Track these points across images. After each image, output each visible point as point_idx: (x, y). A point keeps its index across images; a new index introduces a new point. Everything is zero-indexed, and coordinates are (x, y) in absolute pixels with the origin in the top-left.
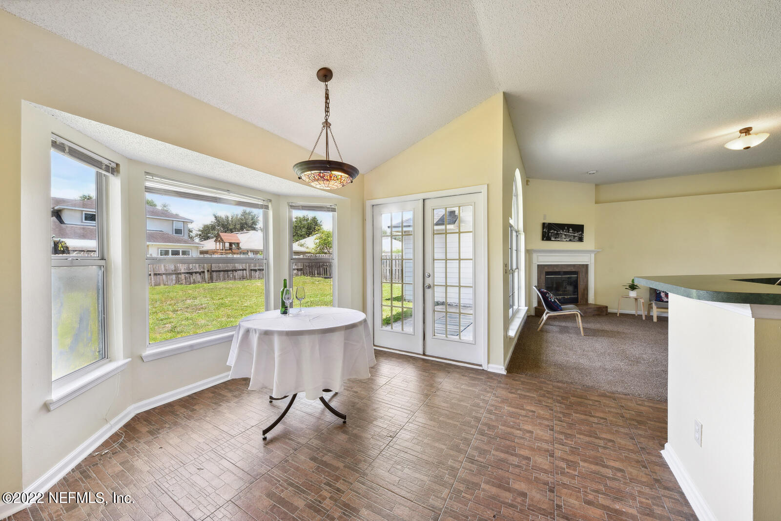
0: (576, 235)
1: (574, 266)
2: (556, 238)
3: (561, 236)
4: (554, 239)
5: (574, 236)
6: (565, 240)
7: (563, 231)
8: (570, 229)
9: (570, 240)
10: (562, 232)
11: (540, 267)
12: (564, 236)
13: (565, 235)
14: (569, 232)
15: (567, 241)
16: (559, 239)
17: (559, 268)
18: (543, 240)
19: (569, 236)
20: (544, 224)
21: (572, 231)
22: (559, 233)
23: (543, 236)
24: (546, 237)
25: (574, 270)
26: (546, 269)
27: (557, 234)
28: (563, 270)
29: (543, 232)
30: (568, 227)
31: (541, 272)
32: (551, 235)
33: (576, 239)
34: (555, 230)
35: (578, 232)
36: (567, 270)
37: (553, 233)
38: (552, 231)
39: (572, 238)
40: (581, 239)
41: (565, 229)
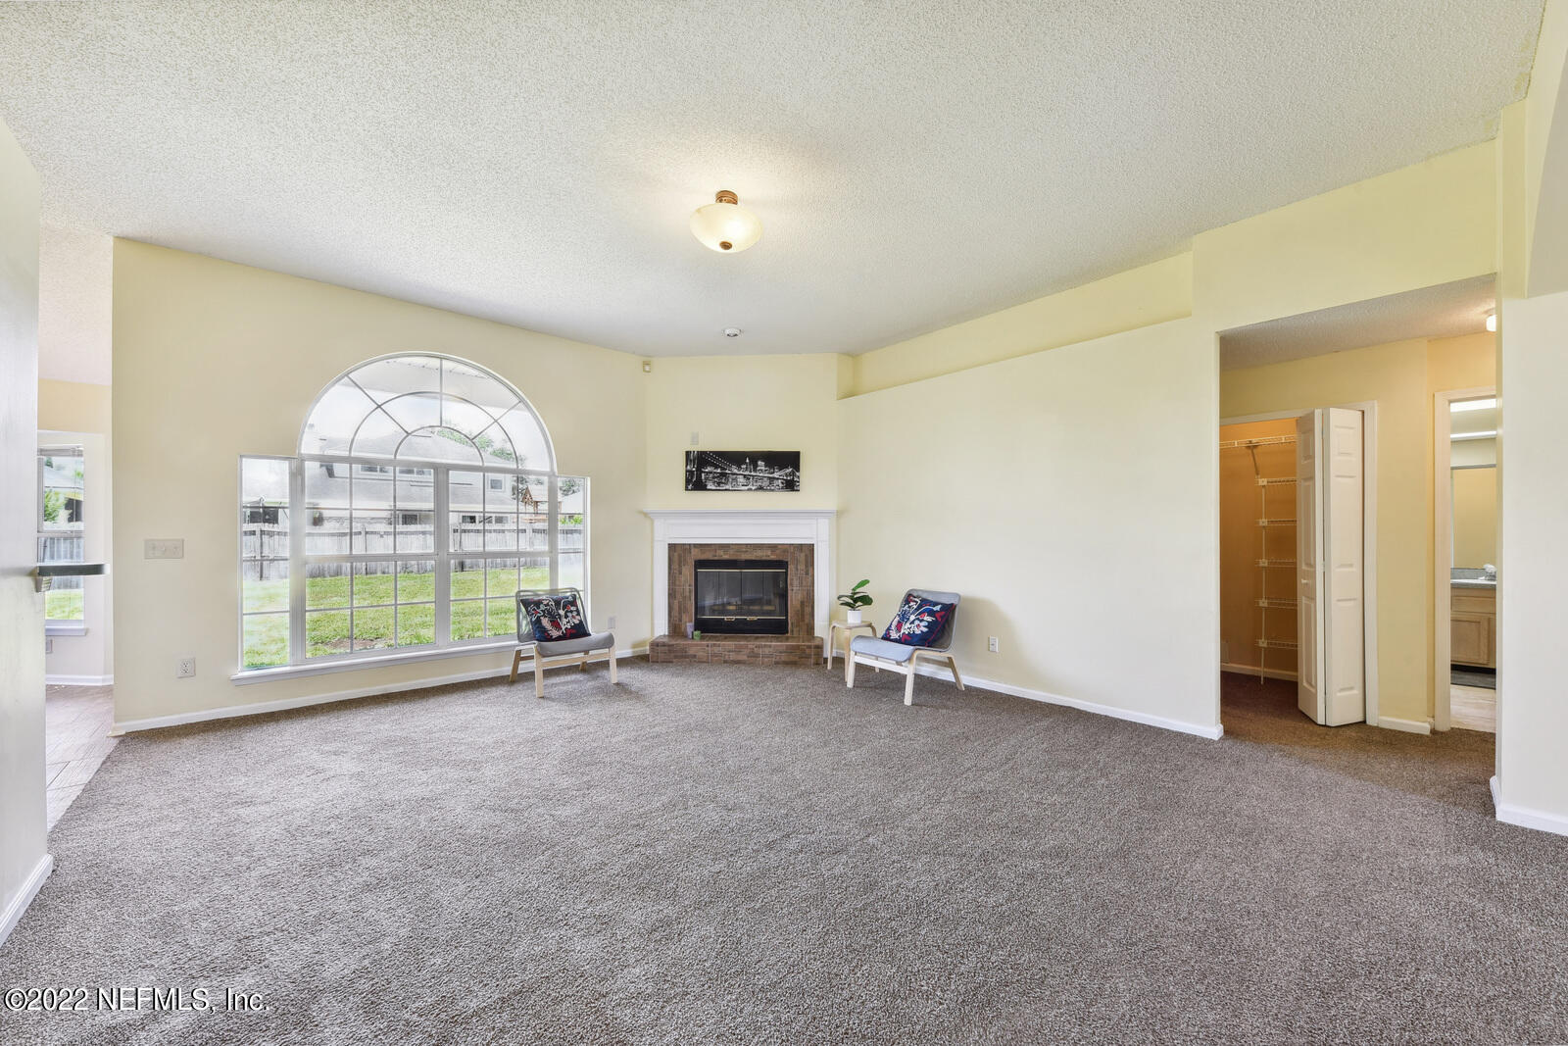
0: (776, 475)
1: (773, 547)
2: (719, 484)
3: (735, 480)
4: (713, 488)
5: (772, 479)
6: (746, 488)
7: (739, 467)
8: (759, 463)
9: (761, 488)
10: (736, 471)
11: (676, 550)
12: (741, 479)
13: (745, 476)
14: (755, 470)
15: (750, 490)
16: (727, 487)
17: (731, 552)
18: (687, 489)
19: (756, 479)
20: (688, 453)
21: (763, 468)
22: (727, 471)
23: (688, 482)
24: (695, 483)
25: (773, 557)
26: (697, 555)
27: (723, 475)
28: (744, 557)
29: (687, 471)
30: (753, 458)
31: (680, 562)
32: (706, 479)
33: (781, 485)
34: (716, 467)
35: (787, 468)
36: (753, 558)
37: (711, 473)
38: (709, 469)
39: (766, 483)
40: (791, 485)
41: (746, 463)
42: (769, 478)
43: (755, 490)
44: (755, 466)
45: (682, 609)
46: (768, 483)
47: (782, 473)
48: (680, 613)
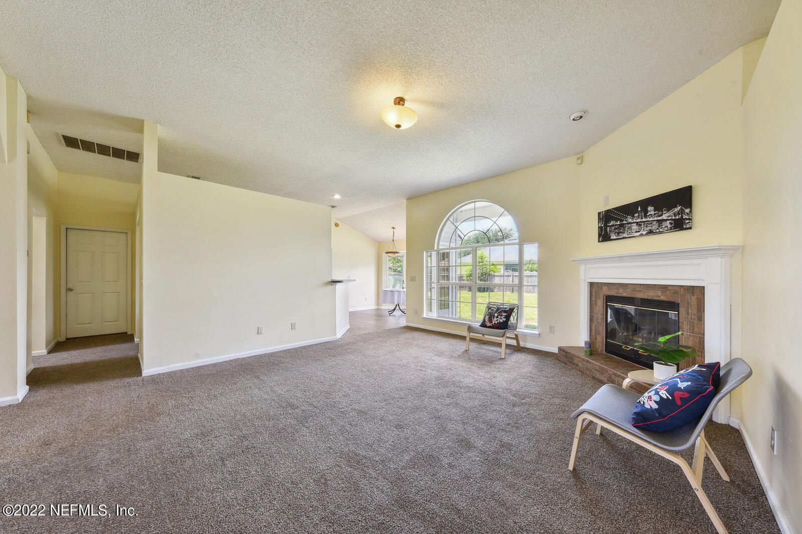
0: (664, 217)
1: (664, 288)
2: (618, 234)
3: (630, 228)
4: (615, 237)
5: (660, 222)
6: (639, 233)
7: (633, 216)
8: (650, 208)
9: (650, 232)
10: (630, 220)
11: (594, 287)
12: (635, 227)
13: (637, 223)
14: (646, 216)
15: (642, 235)
16: (624, 235)
17: (629, 290)
18: (599, 242)
19: (647, 223)
20: (599, 214)
21: (653, 213)
22: (625, 222)
23: (600, 235)
24: (604, 236)
25: (663, 298)
26: (606, 291)
27: (622, 225)
28: (639, 295)
29: (599, 228)
30: (644, 204)
31: (596, 295)
32: (610, 231)
33: (669, 226)
34: (617, 220)
35: (676, 207)
36: (646, 297)
37: (613, 226)
38: (612, 223)
39: (655, 227)
40: (679, 225)
41: (638, 212)
42: (658, 221)
43: (647, 234)
44: (646, 212)
45: (597, 333)
46: (656, 226)
47: (671, 213)
48: (595, 334)
